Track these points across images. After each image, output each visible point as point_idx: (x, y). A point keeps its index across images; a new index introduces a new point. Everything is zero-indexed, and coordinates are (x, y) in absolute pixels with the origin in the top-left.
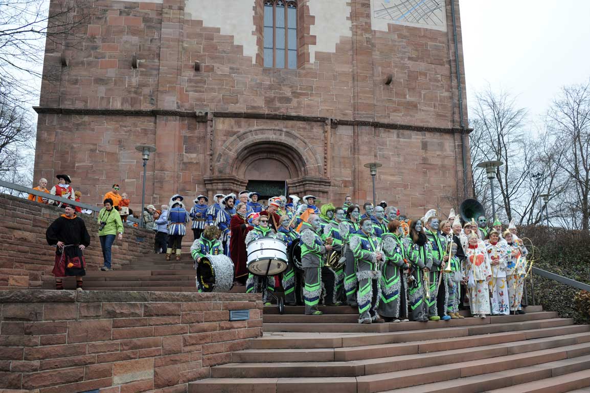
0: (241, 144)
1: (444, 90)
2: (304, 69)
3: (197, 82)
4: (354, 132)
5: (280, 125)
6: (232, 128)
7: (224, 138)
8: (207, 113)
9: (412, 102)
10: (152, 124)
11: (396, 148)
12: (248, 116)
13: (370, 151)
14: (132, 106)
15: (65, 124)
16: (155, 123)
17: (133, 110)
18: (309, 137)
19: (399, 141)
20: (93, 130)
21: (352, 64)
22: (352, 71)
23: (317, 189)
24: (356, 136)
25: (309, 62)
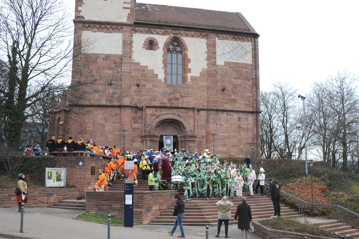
0: (158, 120)
1: (249, 93)
2: (185, 84)
3: (138, 92)
4: (207, 114)
5: (174, 111)
6: (154, 113)
7: (150, 117)
8: (143, 106)
9: (234, 99)
10: (119, 111)
11: (226, 120)
12: (161, 107)
13: (214, 122)
14: (110, 103)
15: (81, 111)
16: (120, 110)
17: (111, 105)
18: (187, 116)
19: (227, 117)
20: (94, 114)
21: (207, 82)
22: (207, 85)
23: (190, 140)
24: (208, 115)
25: (187, 81)
